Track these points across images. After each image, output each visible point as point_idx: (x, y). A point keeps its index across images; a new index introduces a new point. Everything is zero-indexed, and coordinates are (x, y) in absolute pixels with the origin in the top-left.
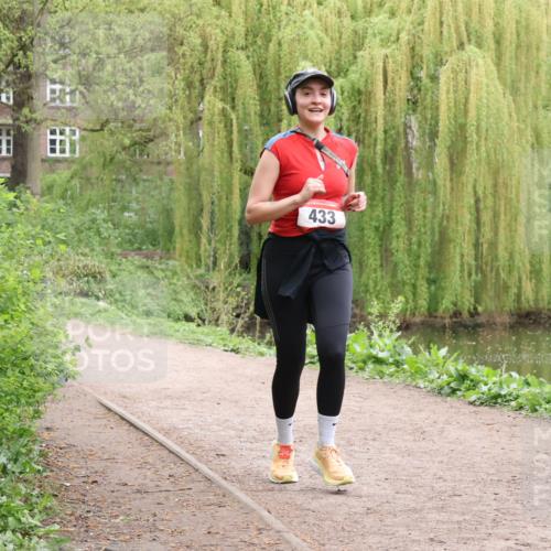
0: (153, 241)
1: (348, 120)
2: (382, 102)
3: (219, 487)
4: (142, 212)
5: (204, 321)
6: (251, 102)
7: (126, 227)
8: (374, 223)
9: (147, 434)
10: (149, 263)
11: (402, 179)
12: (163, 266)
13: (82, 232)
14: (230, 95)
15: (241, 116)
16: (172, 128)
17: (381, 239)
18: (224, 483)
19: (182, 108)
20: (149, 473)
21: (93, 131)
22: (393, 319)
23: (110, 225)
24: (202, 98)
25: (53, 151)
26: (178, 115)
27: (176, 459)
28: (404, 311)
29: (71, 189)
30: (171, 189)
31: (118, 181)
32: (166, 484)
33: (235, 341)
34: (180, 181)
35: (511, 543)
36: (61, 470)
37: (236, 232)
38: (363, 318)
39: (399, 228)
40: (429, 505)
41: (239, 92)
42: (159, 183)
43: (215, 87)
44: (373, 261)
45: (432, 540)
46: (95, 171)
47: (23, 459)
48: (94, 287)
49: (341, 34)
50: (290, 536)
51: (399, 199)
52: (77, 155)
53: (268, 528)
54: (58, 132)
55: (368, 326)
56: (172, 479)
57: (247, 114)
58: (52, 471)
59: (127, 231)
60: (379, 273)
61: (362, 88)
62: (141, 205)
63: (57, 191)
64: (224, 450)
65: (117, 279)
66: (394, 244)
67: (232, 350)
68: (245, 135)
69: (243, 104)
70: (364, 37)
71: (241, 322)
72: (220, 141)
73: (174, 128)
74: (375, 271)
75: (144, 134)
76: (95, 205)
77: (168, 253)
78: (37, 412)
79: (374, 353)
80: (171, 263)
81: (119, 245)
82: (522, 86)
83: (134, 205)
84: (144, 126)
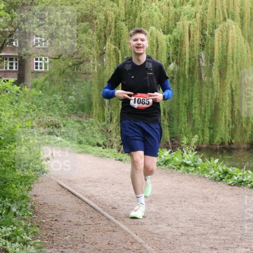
0: (83, 109)
1: (173, 54)
2: (188, 46)
3: (114, 223)
4: (77, 96)
5: (106, 146)
7: (70, 103)
8: (184, 102)
9: (80, 198)
10: (81, 119)
11: (197, 81)
12: (87, 121)
13: (50, 105)
14: (118, 42)
15: (123, 52)
17: (188, 109)
18: (115, 221)
19: (96, 48)
20: (81, 216)
21: (55, 58)
22: (193, 145)
23: (63, 102)
24: (105, 43)
25: (37, 68)
26: (94, 52)
27: (93, 210)
28: (198, 142)
29: (45, 85)
30: (91, 86)
31: (66, 82)
32: (89, 221)
33: (120, 155)
34: (95, 82)
35: (248, 250)
36: (41, 215)
38: (179, 145)
39: (196, 103)
40: (210, 231)
41: (122, 41)
42: (85, 83)
43: (111, 39)
44: (184, 119)
45: (212, 248)
46: (56, 77)
47: (24, 209)
49: (169, 14)
50: (146, 246)
51: (196, 90)
52: (48, 70)
53: (136, 242)
54: (39, 59)
55: (181, 149)
56: (92, 219)
57: (126, 51)
58: (37, 215)
60: (186, 125)
61: (179, 39)
62: (77, 92)
63: (38, 86)
64: (116, 206)
65: (66, 127)
66: (194, 111)
67: (119, 160)
69: (124, 46)
70: (180, 16)
72: (114, 63)
73: (92, 57)
74: (185, 124)
75: (79, 60)
76: (56, 92)
77: (89, 115)
78: (30, 188)
79: (185, 161)
80: (91, 119)
81: (67, 111)
83: (74, 93)
84: (79, 56)
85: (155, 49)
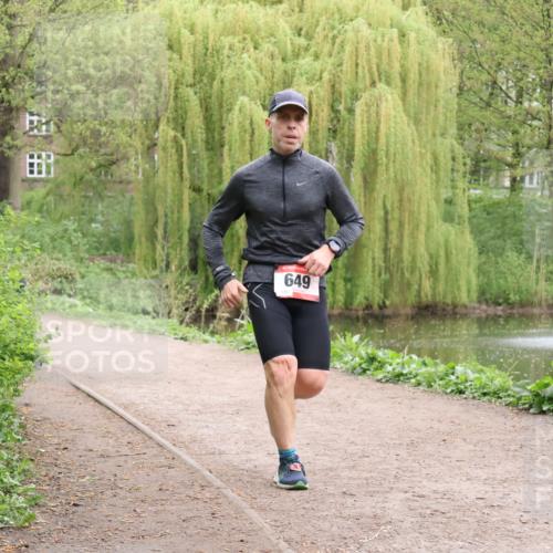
0: (117, 247)
3: (170, 451)
4: (105, 223)
5: (158, 314)
6: (199, 130)
7: (94, 236)
9: (109, 409)
10: (113, 266)
12: (124, 269)
13: (56, 240)
14: (180, 124)
15: (190, 142)
16: (131, 152)
18: (173, 448)
19: (141, 136)
20: (111, 441)
21: (66, 155)
23: (80, 234)
24: (157, 127)
25: (32, 172)
26: (137, 142)
27: (133, 429)
29: (47, 204)
30: (131, 204)
31: (86, 197)
32: (125, 450)
33: (184, 330)
34: (138, 196)
35: (409, 495)
36: (37, 439)
37: (186, 239)
40: (343, 464)
41: (188, 122)
42: (121, 198)
43: (168, 118)
45: (344, 493)
46: (67, 189)
47: (4, 430)
48: (67, 286)
49: (273, 73)
50: (228, 492)
52: (52, 175)
53: (210, 485)
54: (36, 156)
56: (130, 446)
57: (195, 141)
58: (30, 440)
59: (94, 239)
62: (106, 217)
63: (35, 206)
64: (173, 421)
65: (86, 279)
67: (182, 338)
68: (193, 159)
69: (192, 132)
70: (293, 77)
71: (189, 315)
72: (172, 163)
73: (133, 152)
75: (108, 158)
76: (67, 217)
77: (129, 258)
78: (16, 391)
80: (131, 265)
81: (88, 251)
82: (423, 117)
83: (100, 218)
84: (109, 150)
85: (247, 137)
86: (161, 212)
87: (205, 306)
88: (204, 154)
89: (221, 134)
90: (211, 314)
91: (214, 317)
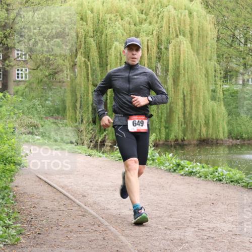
0: (58, 112)
2: (146, 58)
3: (84, 208)
4: (53, 101)
5: (78, 144)
6: (96, 58)
7: (47, 107)
9: (55, 188)
10: (56, 121)
12: (62, 122)
13: (30, 109)
14: (87, 55)
15: (92, 63)
16: (65, 68)
19: (69, 61)
20: (56, 203)
21: (34, 69)
22: (151, 142)
23: (41, 106)
24: (76, 56)
25: (18, 77)
26: (67, 63)
27: (67, 198)
28: (156, 139)
29: (25, 92)
30: (65, 92)
31: (43, 89)
32: (63, 208)
33: (90, 151)
34: (68, 89)
35: (196, 229)
36: (21, 202)
37: (90, 109)
40: (165, 215)
41: (91, 54)
42: (60, 90)
43: (81, 52)
45: (166, 228)
46: (35, 85)
47: (6, 198)
48: (35, 130)
49: (130, 31)
50: (111, 228)
52: (28, 79)
53: (102, 224)
54: (20, 70)
56: (65, 206)
57: (94, 63)
58: (18, 203)
59: (48, 109)
62: (53, 98)
63: (20, 93)
64: (85, 194)
65: (44, 127)
67: (89, 155)
68: (94, 71)
69: (92, 59)
70: (139, 33)
71: (92, 144)
72: (84, 73)
75: (54, 71)
76: (35, 98)
77: (64, 117)
78: (11, 180)
80: (65, 121)
81: (45, 114)
82: (201, 51)
83: (50, 98)
84: (54, 67)
85: (119, 61)
86: (78, 96)
87: (100, 140)
88: (98, 69)
89: (106, 60)
90: (103, 143)
91: (104, 145)
